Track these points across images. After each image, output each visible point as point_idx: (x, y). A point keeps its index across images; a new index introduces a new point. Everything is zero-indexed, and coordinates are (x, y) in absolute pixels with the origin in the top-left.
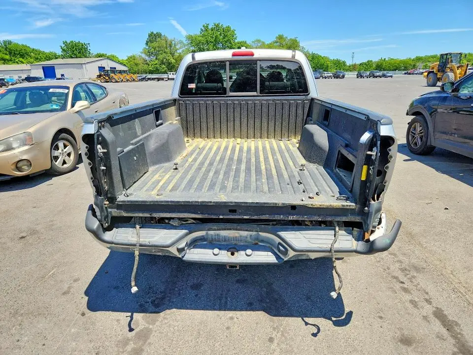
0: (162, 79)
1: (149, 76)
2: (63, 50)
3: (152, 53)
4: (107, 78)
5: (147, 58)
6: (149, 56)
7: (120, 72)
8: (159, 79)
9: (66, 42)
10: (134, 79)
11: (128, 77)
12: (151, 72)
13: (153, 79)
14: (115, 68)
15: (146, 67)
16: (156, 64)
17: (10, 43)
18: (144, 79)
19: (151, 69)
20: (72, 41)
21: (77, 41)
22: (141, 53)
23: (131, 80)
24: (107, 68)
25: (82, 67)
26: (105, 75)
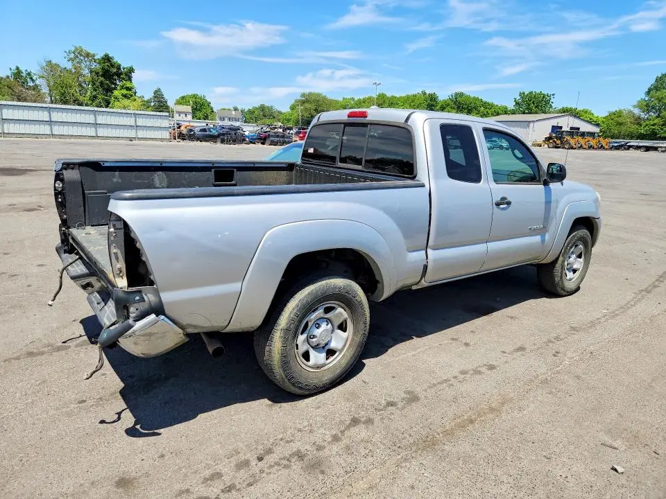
0: (655, 149)
1: (634, 143)
2: (517, 104)
3: (653, 108)
4: (558, 142)
5: (643, 115)
6: (648, 111)
7: (583, 135)
8: (648, 149)
9: (524, 93)
10: (602, 146)
11: (593, 142)
12: (642, 137)
13: (638, 148)
14: (578, 129)
15: (634, 128)
16: (654, 125)
17: (461, 94)
18: (622, 146)
19: (642, 131)
20: (532, 92)
21: (538, 91)
22: (634, 106)
23: (595, 147)
24: (566, 128)
25: (529, 126)
26: (556, 138)
